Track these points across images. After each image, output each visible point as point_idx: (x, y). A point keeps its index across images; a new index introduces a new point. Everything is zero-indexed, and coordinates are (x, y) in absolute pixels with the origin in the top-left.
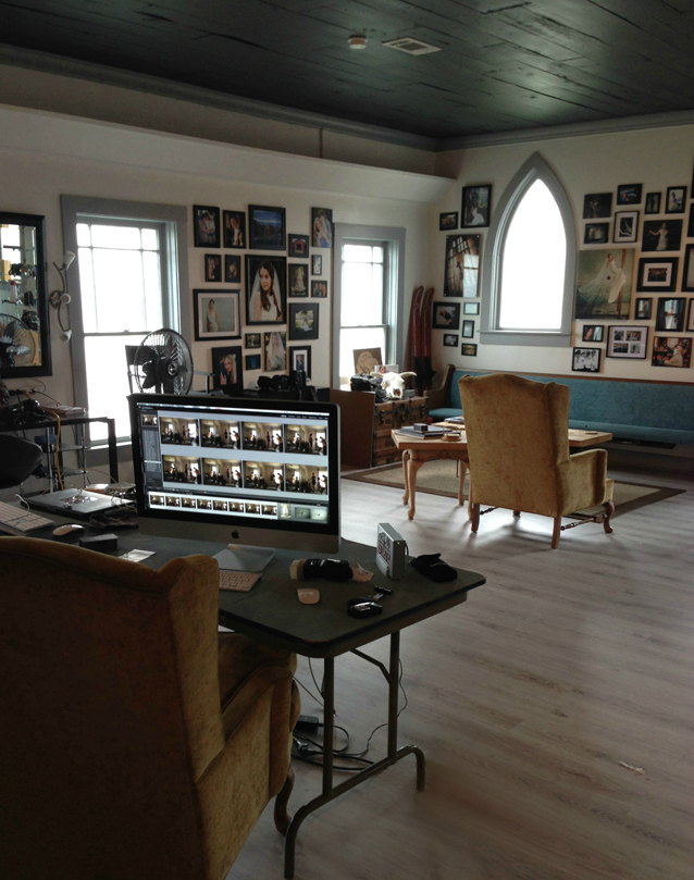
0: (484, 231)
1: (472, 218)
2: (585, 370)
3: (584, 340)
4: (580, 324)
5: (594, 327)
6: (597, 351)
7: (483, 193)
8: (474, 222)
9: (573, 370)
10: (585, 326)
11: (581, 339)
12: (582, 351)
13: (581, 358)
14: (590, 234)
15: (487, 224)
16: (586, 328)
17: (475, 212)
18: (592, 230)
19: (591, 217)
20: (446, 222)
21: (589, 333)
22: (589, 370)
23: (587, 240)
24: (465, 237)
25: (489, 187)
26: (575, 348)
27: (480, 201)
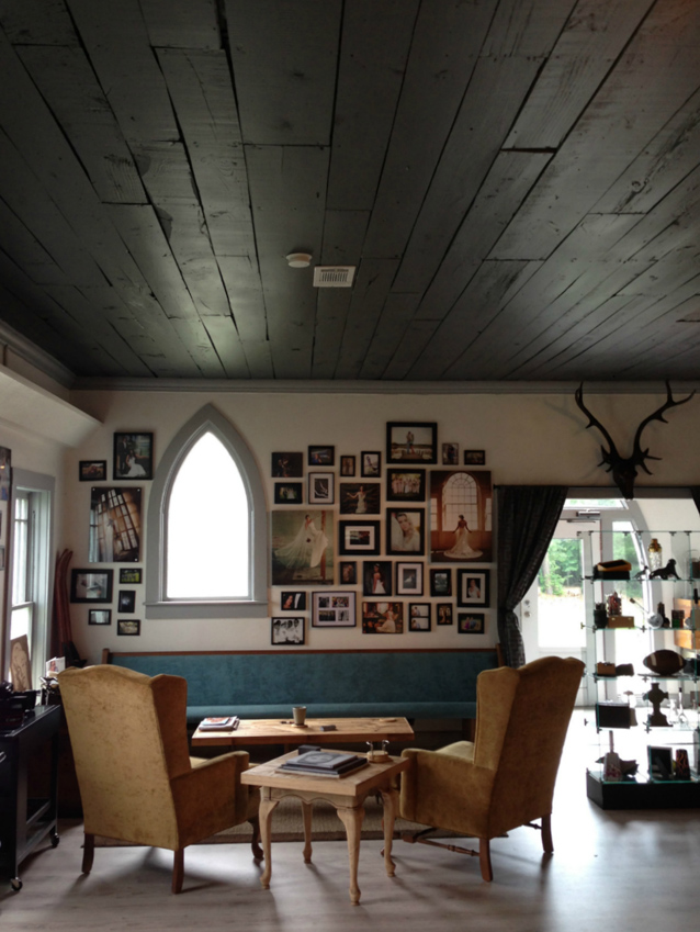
0: (147, 485)
1: (128, 469)
2: (288, 643)
3: (283, 609)
4: (277, 592)
5: (294, 594)
6: (301, 621)
7: (141, 442)
8: (132, 473)
9: (273, 644)
10: (283, 593)
11: (280, 608)
12: (282, 621)
13: (282, 629)
14: (281, 493)
15: (149, 476)
16: (285, 596)
17: (131, 462)
18: (282, 490)
19: (281, 476)
20: (88, 471)
21: (289, 601)
22: (292, 643)
23: (278, 500)
24: (119, 491)
25: (150, 435)
26: (273, 618)
27: (138, 451)
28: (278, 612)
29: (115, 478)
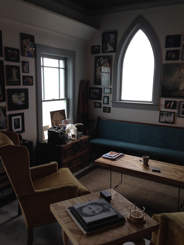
0: (114, 54)
1: (107, 48)
2: (166, 122)
3: (165, 108)
4: (163, 100)
5: (171, 102)
6: (173, 114)
7: (112, 36)
8: (109, 50)
9: (160, 122)
10: (166, 101)
11: (164, 107)
12: (165, 113)
13: (164, 116)
16: (167, 102)
17: (108, 45)
18: (170, 54)
20: (94, 50)
21: (168, 105)
22: (168, 123)
23: (167, 59)
24: (104, 57)
25: (115, 33)
26: (161, 112)
27: (111, 40)
28: (163, 109)
29: (103, 52)
